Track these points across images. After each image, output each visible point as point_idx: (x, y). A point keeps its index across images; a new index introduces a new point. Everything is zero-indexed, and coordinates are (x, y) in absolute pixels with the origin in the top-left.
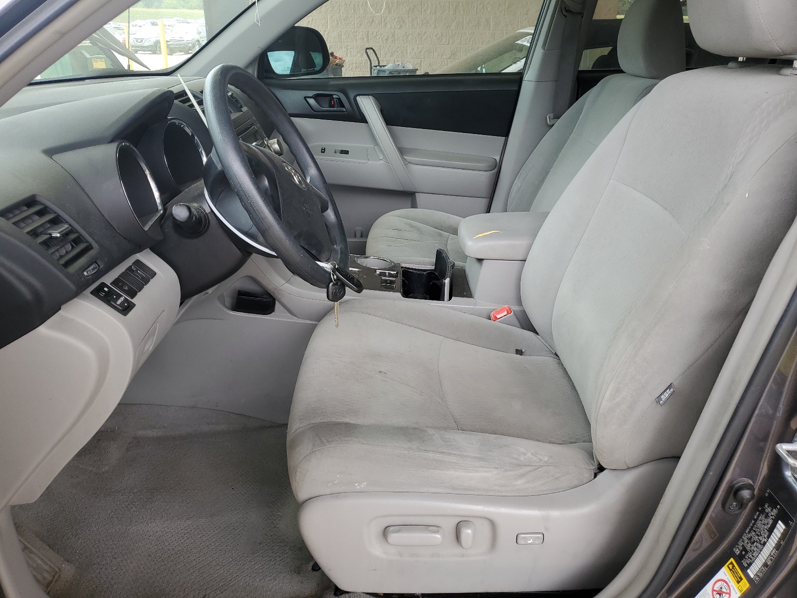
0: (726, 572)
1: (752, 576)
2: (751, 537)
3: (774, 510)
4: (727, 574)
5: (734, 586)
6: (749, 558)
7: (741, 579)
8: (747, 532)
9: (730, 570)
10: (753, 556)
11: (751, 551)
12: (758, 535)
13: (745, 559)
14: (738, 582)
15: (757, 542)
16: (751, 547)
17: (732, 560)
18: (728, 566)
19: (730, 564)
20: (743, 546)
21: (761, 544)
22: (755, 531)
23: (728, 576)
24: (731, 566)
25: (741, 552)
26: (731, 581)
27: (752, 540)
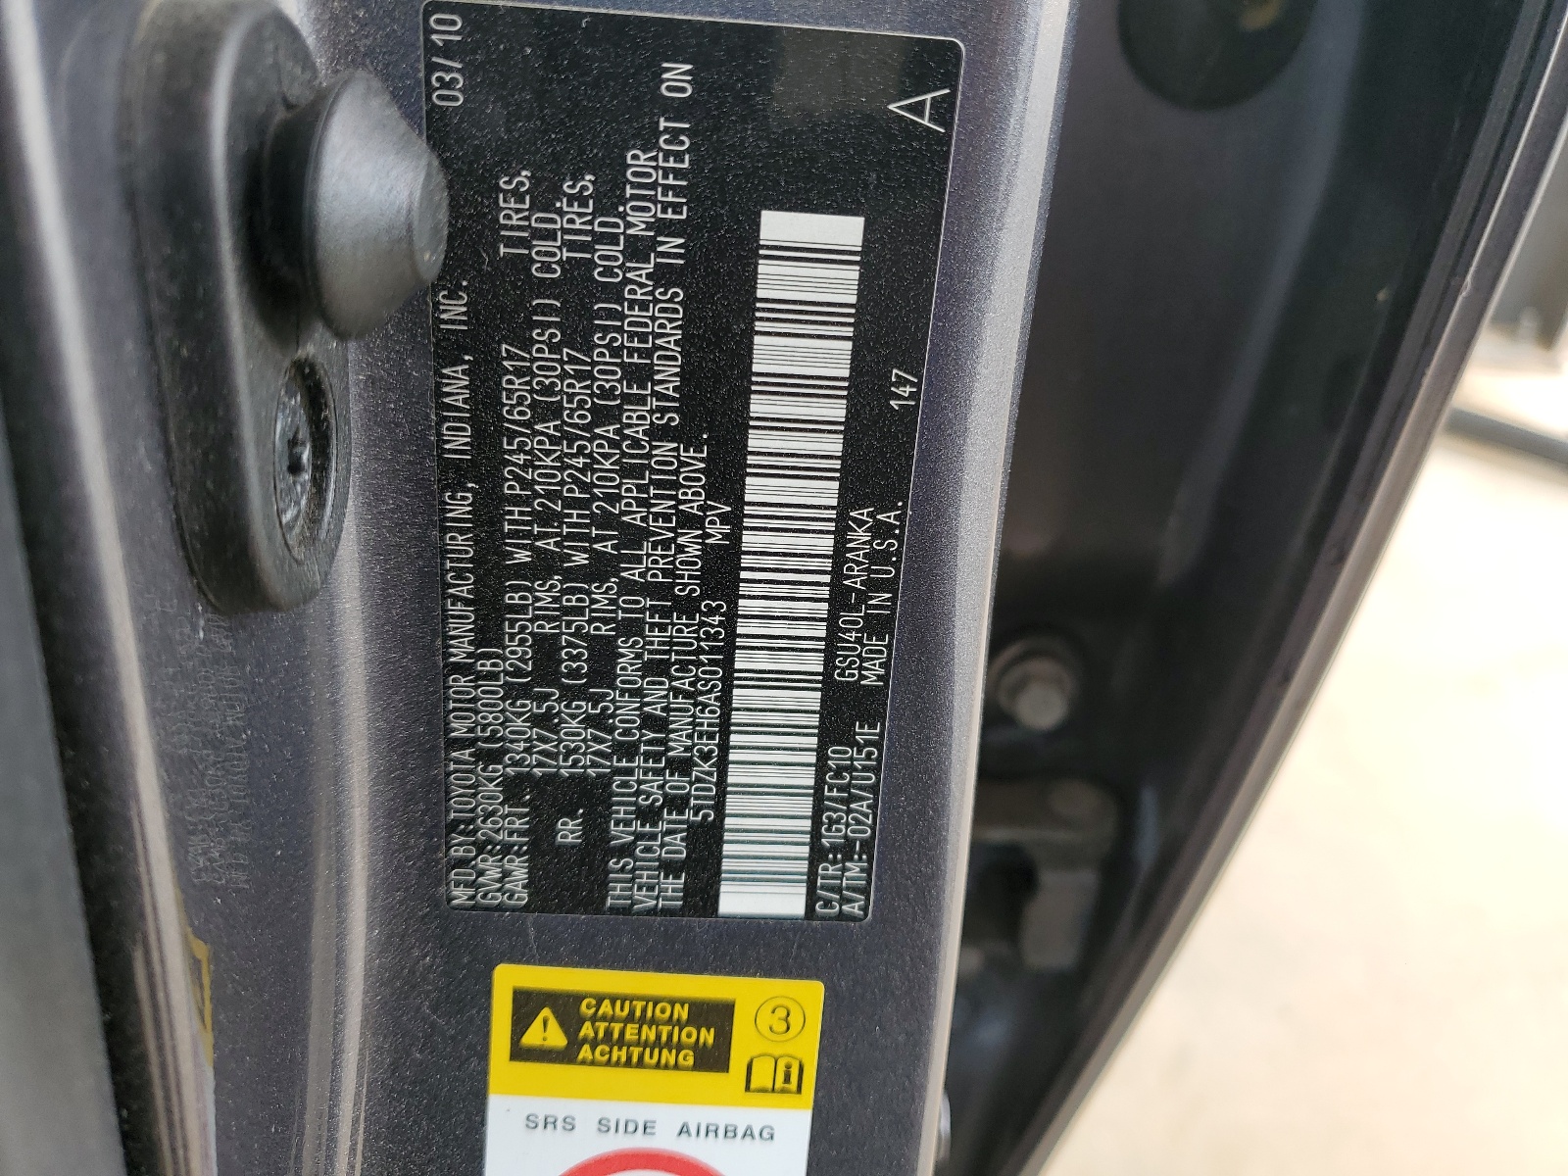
0: (542, 1107)
1: (790, 902)
2: (546, 649)
3: (638, 160)
4: (559, 1108)
5: (699, 1115)
6: (649, 815)
7: (717, 1016)
8: (460, 652)
9: (567, 1056)
10: (683, 766)
11: (628, 750)
12: (601, 569)
13: (627, 850)
14: (713, 1059)
15: (631, 628)
16: (598, 722)
17: (508, 979)
18: (519, 1053)
19: (521, 1023)
20: (513, 789)
21: (688, 607)
22: (544, 566)
23: (586, 1112)
24: (546, 1032)
25: (540, 845)
26: (640, 1112)
27: (575, 659)
